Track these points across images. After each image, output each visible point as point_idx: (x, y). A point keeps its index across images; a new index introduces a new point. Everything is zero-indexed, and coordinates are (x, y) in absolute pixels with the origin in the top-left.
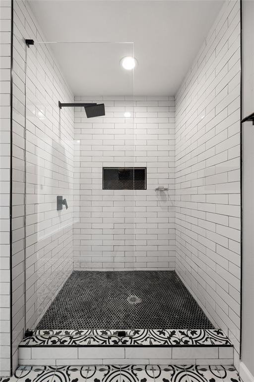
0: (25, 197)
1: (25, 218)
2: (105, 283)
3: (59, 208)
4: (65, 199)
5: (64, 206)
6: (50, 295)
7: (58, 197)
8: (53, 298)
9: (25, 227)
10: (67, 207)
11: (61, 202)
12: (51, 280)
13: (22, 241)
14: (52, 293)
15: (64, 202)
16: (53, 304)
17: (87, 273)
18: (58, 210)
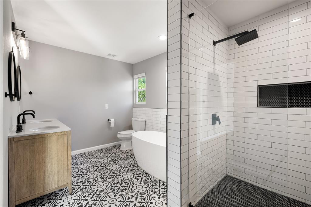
0: (189, 117)
1: (189, 131)
2: (258, 198)
3: (214, 123)
4: (218, 117)
5: (217, 122)
6: (207, 186)
7: (212, 114)
8: (209, 190)
9: (189, 136)
10: (220, 123)
11: (215, 119)
12: (209, 174)
13: (187, 145)
14: (209, 186)
15: (218, 119)
16: (208, 194)
17: (239, 181)
18: (212, 124)
